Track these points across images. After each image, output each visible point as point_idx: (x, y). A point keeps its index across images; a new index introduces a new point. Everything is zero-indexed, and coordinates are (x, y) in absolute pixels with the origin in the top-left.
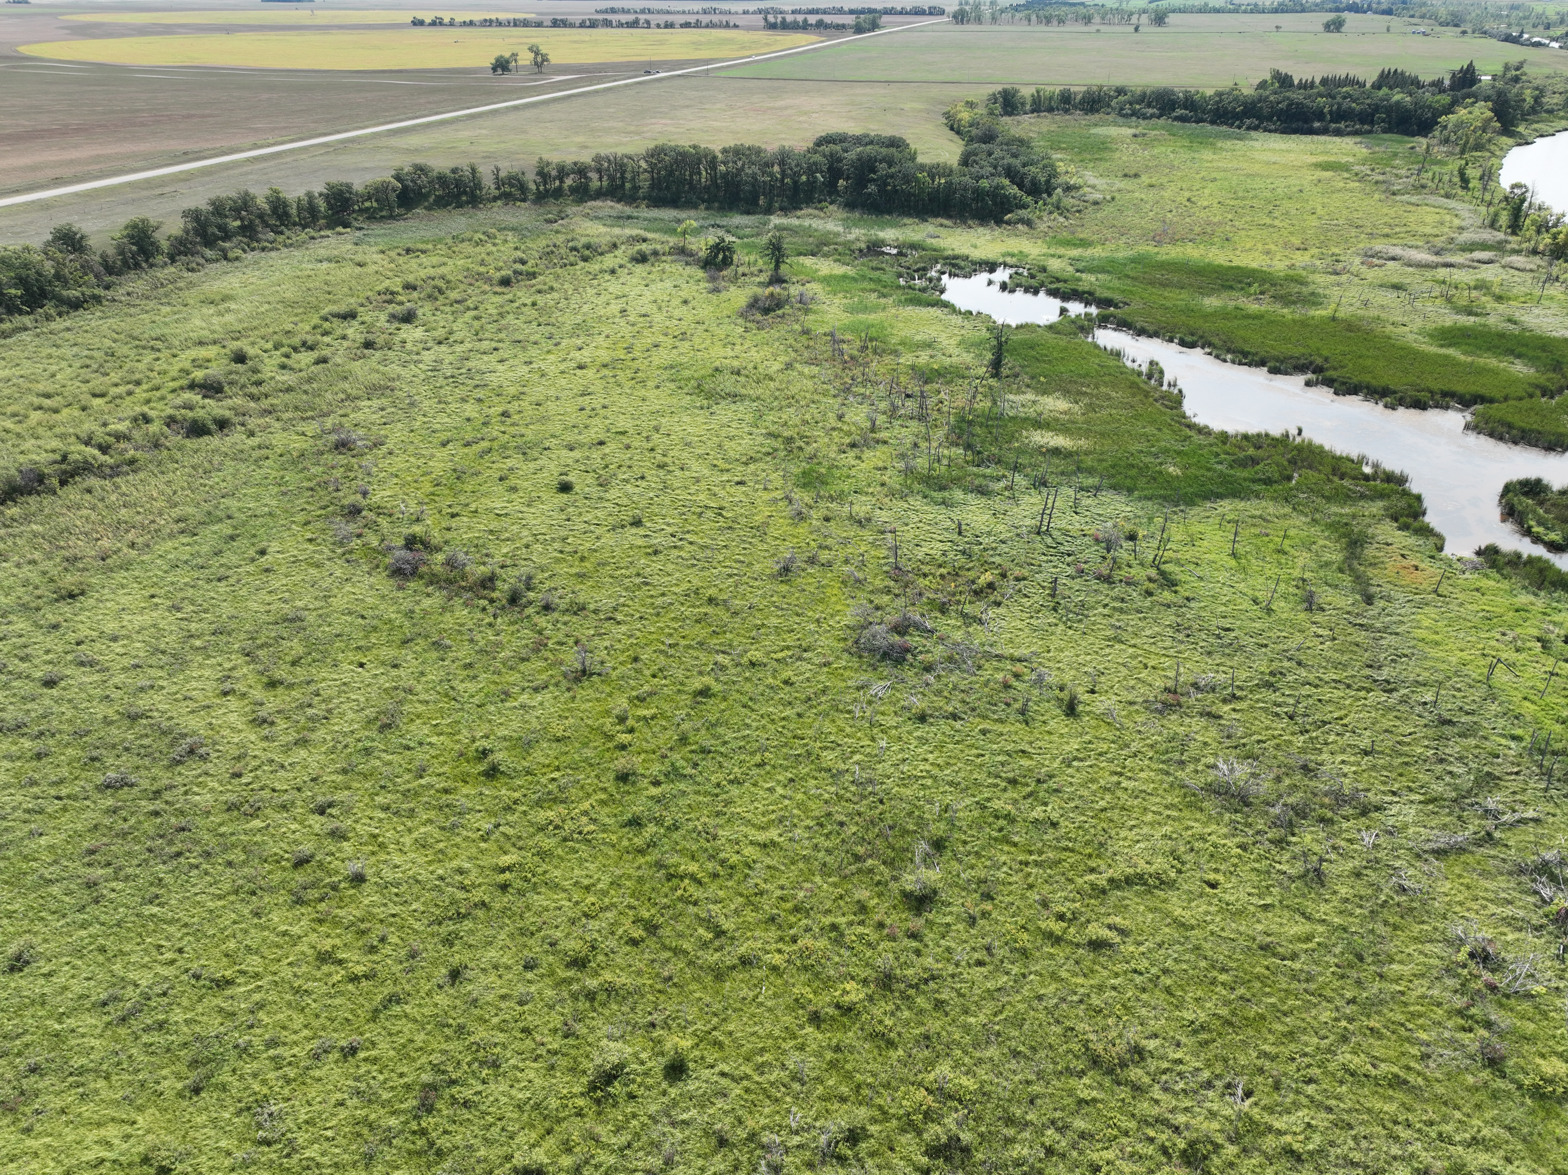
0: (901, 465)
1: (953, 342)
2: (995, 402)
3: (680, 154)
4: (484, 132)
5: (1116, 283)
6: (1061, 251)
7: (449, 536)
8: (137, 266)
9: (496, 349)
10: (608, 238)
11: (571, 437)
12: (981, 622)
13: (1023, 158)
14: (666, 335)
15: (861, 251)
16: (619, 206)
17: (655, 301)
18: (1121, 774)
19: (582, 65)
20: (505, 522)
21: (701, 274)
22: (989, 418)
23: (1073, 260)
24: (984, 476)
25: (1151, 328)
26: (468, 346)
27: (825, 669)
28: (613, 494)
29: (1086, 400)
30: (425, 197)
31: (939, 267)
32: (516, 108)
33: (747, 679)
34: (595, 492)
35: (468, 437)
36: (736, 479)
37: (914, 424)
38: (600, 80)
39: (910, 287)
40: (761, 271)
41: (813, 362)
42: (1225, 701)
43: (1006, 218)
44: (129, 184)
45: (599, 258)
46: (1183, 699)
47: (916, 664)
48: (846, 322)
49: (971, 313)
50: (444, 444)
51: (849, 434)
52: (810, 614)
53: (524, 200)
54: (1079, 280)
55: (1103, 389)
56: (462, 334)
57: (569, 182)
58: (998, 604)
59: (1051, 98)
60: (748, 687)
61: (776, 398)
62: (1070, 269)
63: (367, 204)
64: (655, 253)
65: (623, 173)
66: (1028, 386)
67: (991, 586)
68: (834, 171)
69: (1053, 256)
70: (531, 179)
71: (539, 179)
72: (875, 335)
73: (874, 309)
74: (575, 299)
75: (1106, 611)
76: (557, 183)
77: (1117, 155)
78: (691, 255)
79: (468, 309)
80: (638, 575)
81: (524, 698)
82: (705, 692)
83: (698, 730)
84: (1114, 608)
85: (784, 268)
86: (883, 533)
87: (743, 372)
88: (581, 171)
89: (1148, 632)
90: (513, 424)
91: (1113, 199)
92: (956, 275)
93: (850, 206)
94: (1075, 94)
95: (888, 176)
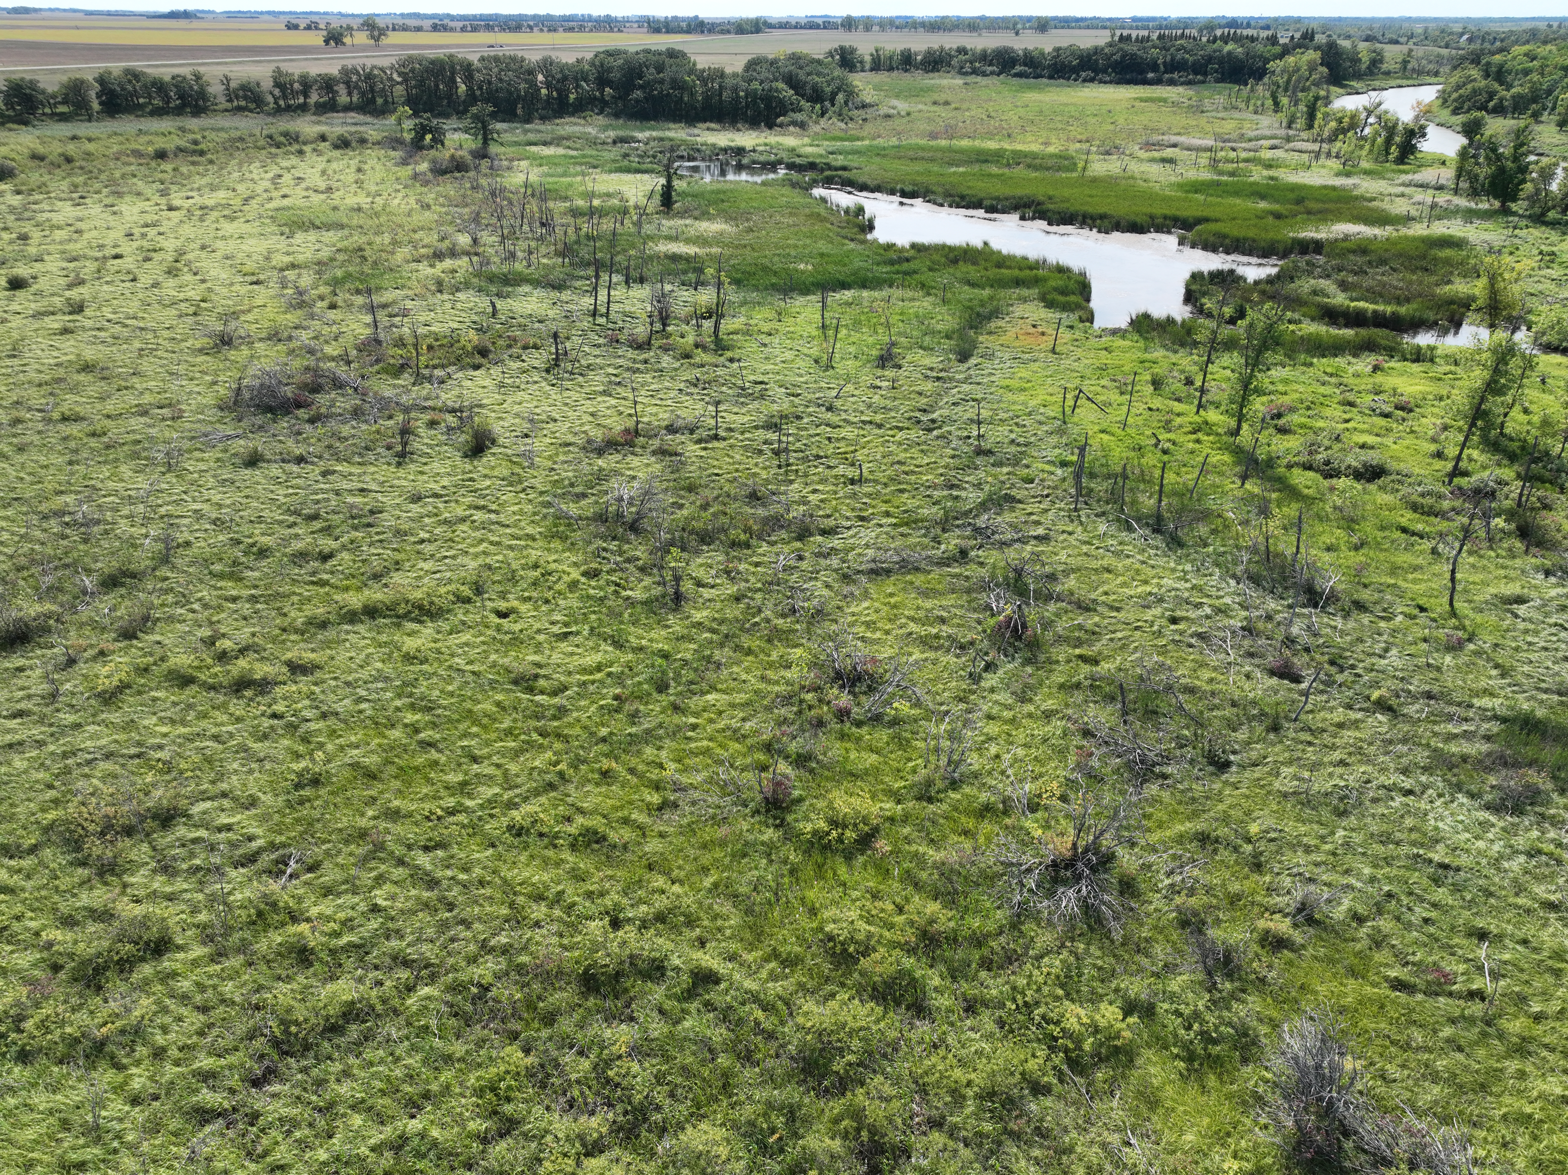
3: (433, 63)
6: (824, 143)
10: (318, 131)
11: (83, 253)
12: (436, 382)
14: (307, 190)
15: (602, 142)
16: (359, 117)
18: (482, 508)
23: (830, 147)
28: (75, 292)
29: (749, 225)
34: (54, 290)
42: (698, 441)
43: (779, 120)
45: (297, 146)
46: (641, 440)
47: (303, 416)
53: (257, 112)
56: (56, 188)
58: (477, 367)
59: (891, 58)
62: (823, 152)
64: (362, 142)
65: (374, 86)
66: (692, 216)
67: (483, 352)
68: (602, 81)
69: (811, 145)
70: (267, 90)
71: (277, 92)
72: (554, 189)
73: (575, 175)
74: (231, 169)
75: (614, 371)
76: (301, 97)
77: (937, 93)
80: (13, 349)
84: (628, 369)
86: (393, 316)
88: (327, 84)
89: (653, 387)
90: (23, 245)
91: (908, 114)
93: (615, 114)
94: (916, 54)
95: (656, 81)
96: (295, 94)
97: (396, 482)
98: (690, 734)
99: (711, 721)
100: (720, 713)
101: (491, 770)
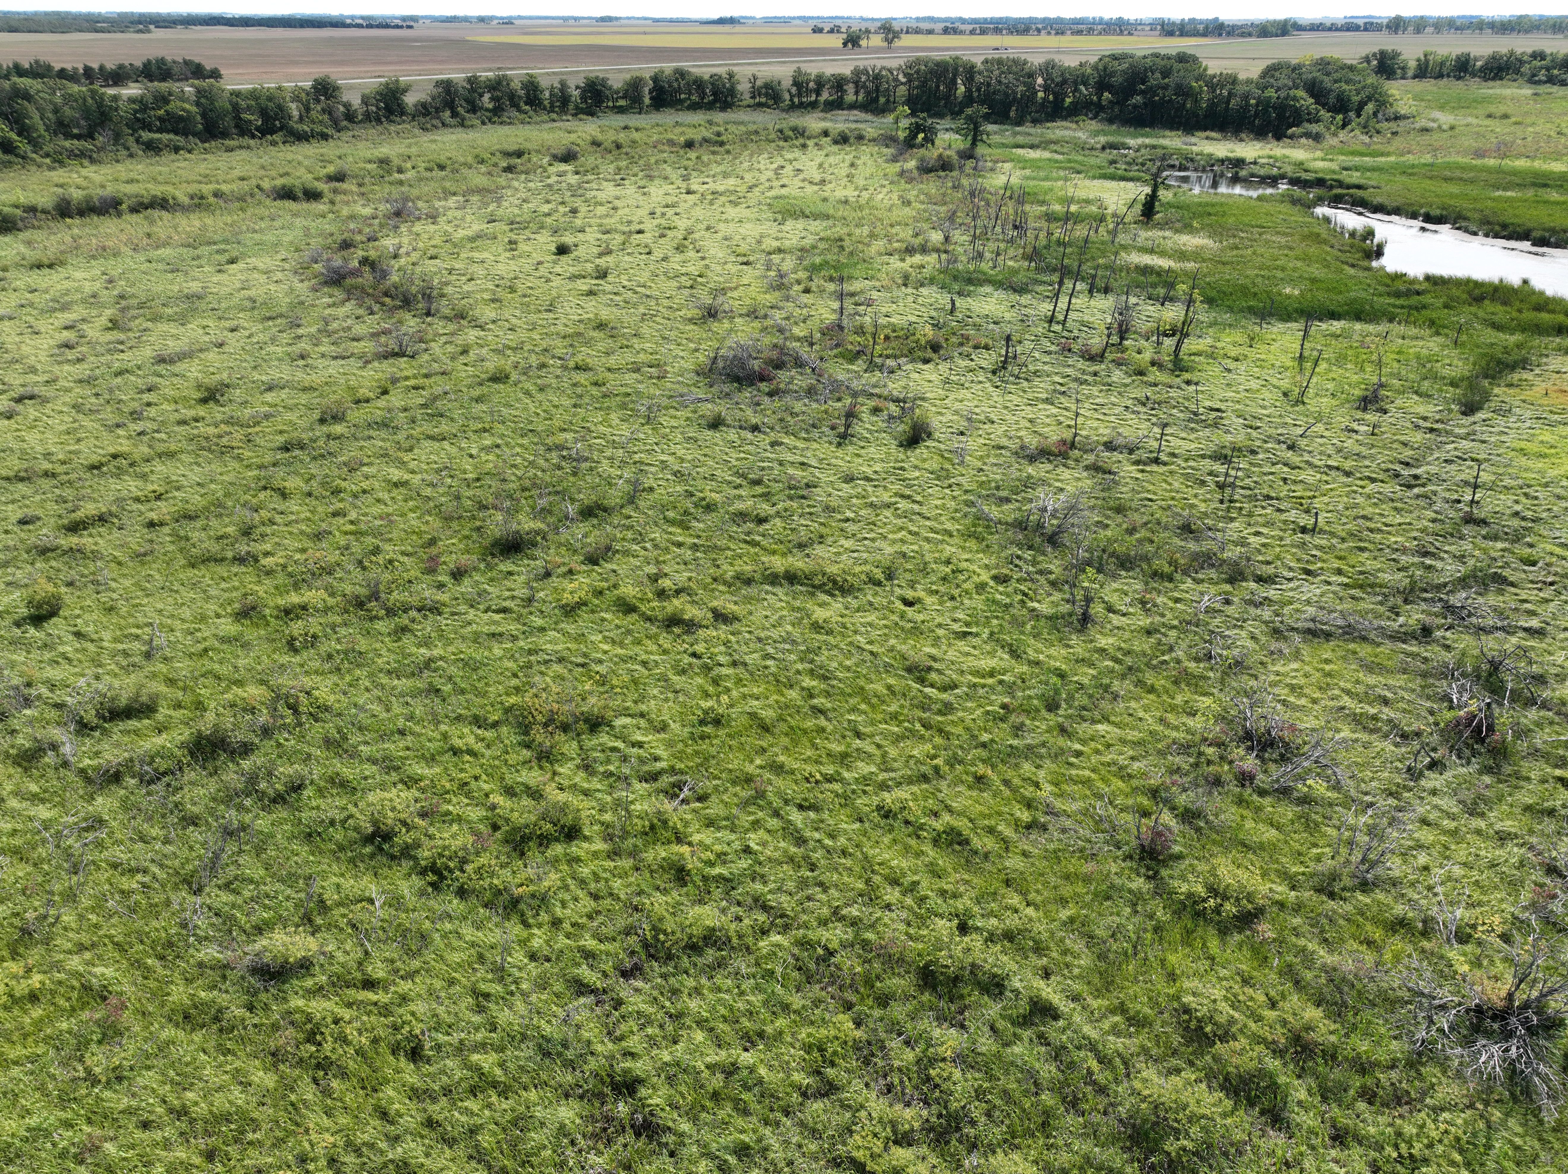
2: (1115, 236)
3: (938, 65)
6: (1340, 158)
8: (379, 121)
11: (615, 227)
12: (887, 371)
14: (804, 181)
15: (1092, 147)
17: (821, 164)
18: (907, 497)
23: (1344, 163)
25: (1392, 205)
26: (601, 176)
27: (653, 381)
28: (603, 260)
29: (1235, 241)
30: (682, 102)
34: (588, 257)
35: (519, 220)
42: (1136, 462)
43: (1290, 131)
45: (802, 140)
46: (1076, 453)
47: (764, 389)
53: (774, 109)
56: (605, 170)
57: (825, 96)
58: (927, 361)
59: (1442, 64)
63: (622, 102)
64: (860, 137)
65: (879, 86)
66: (1172, 228)
67: (935, 347)
69: (1324, 160)
71: (794, 90)
73: (1056, 179)
76: (813, 94)
77: (1496, 105)
84: (1075, 379)
85: (982, 148)
88: (839, 83)
89: (1098, 401)
90: (572, 217)
91: (1452, 128)
94: (1476, 59)
95: (1159, 87)
96: (809, 92)
97: (833, 461)
98: (1073, 760)
99: (1097, 752)
100: (1108, 746)
101: (872, 749)
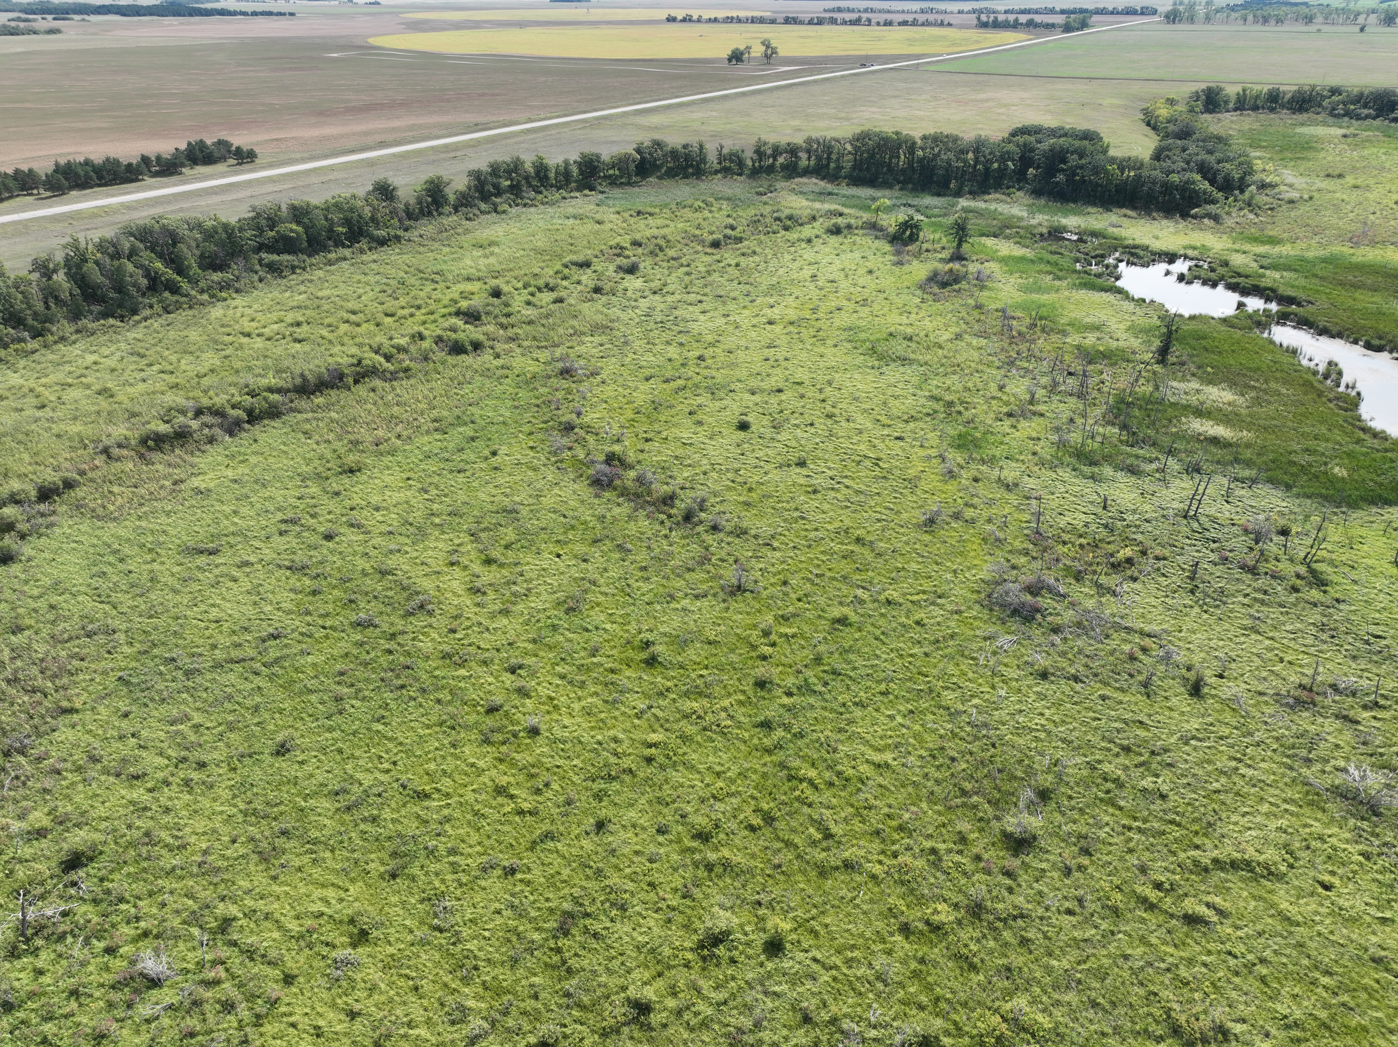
0: (1055, 438)
1: (1122, 326)
2: (1157, 388)
3: (883, 139)
4: (714, 114)
5: (1302, 282)
6: (1247, 247)
7: (641, 457)
8: (430, 214)
9: (700, 302)
10: (809, 211)
11: (754, 383)
12: (1114, 594)
13: (1219, 155)
14: (849, 300)
15: (1042, 235)
16: (822, 184)
17: (843, 270)
18: (1240, 761)
19: (805, 58)
20: (689, 451)
21: (888, 247)
22: (1149, 402)
23: (1258, 257)
24: (1137, 457)
25: (1335, 330)
26: (679, 297)
27: (956, 617)
28: (783, 436)
29: (1253, 394)
30: (658, 168)
31: (1117, 255)
32: (744, 94)
33: (882, 615)
34: (768, 432)
35: (668, 375)
36: (896, 434)
37: (1073, 400)
38: (820, 72)
39: (1086, 272)
40: (943, 248)
41: (982, 334)
42: (1365, 707)
43: (1193, 212)
44: (432, 148)
45: (799, 228)
46: (1318, 699)
47: (1045, 624)
48: (1019, 300)
49: (1144, 301)
50: (647, 379)
51: (1007, 403)
52: (949, 564)
53: (740, 175)
54: (1263, 276)
55: (1273, 385)
56: (674, 287)
57: (781, 160)
58: (1135, 579)
59: (1257, 97)
60: (882, 622)
61: (942, 365)
62: (1254, 265)
63: (611, 172)
64: (849, 227)
65: (830, 154)
66: (1193, 375)
67: (1129, 561)
68: (1026, 159)
69: (1237, 251)
70: (749, 156)
71: (755, 157)
72: (1045, 314)
73: (1048, 290)
74: (773, 263)
75: (1246, 601)
76: (771, 160)
77: (1323, 154)
78: (881, 230)
79: (682, 265)
80: (797, 509)
81: (685, 602)
82: (842, 621)
83: (832, 653)
84: (1255, 599)
85: (966, 247)
86: (1028, 498)
87: (915, 338)
88: (793, 151)
89: (1289, 627)
90: (707, 367)
91: (1311, 198)
92: (1134, 264)
93: (1037, 193)
95: (1078, 167)
96: (767, 157)
97: (1159, 717)
